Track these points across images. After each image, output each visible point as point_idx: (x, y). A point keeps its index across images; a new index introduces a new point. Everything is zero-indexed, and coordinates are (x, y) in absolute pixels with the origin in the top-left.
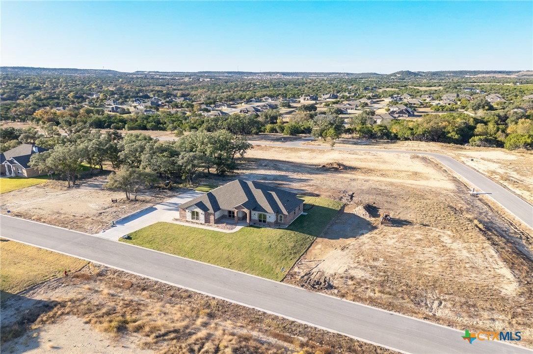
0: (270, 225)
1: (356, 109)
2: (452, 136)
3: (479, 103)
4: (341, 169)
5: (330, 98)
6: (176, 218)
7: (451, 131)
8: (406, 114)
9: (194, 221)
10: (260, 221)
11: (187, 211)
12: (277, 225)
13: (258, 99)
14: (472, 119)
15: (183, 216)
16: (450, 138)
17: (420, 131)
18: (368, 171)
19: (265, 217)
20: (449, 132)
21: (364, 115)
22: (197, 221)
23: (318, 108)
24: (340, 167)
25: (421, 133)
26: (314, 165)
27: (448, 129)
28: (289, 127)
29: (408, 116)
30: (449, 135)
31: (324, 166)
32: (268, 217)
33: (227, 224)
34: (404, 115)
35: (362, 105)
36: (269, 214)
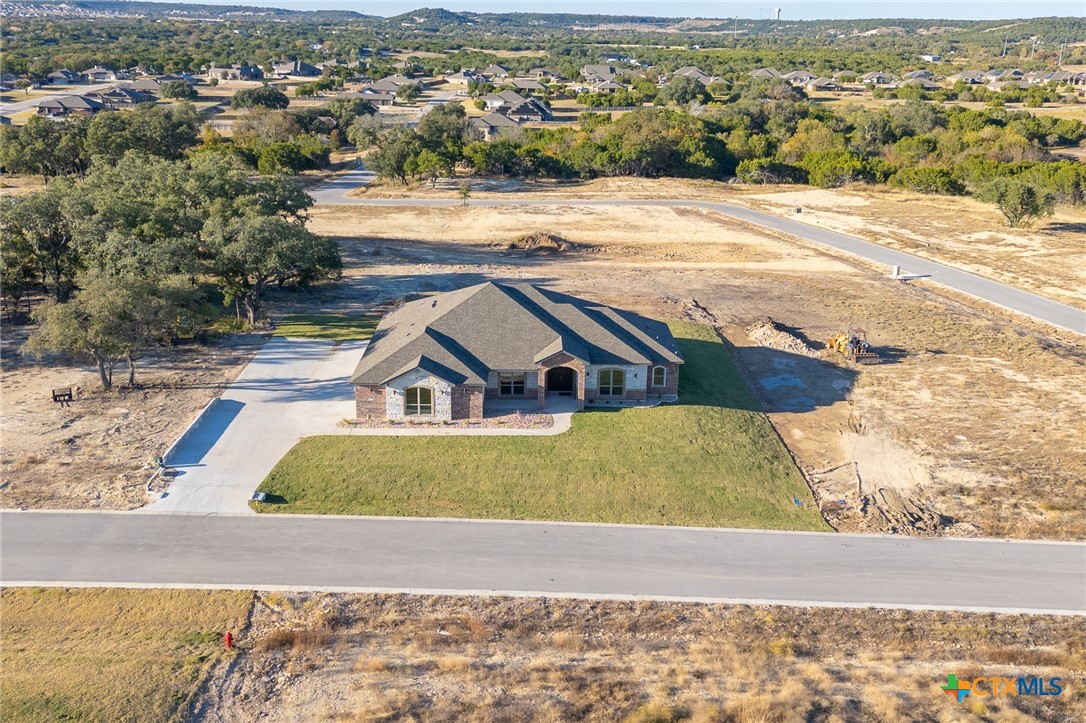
0: (636, 399)
1: (395, 104)
2: (698, 161)
3: (683, 87)
4: (564, 251)
5: (295, 73)
6: (349, 419)
7: (692, 149)
8: (536, 114)
9: (417, 418)
10: (604, 391)
11: (389, 390)
12: (653, 395)
13: (75, 75)
14: (700, 122)
15: (370, 410)
16: (694, 166)
17: (628, 151)
18: (632, 250)
19: (619, 377)
20: (689, 153)
21: (440, 118)
22: (425, 418)
23: (291, 101)
24: (560, 246)
25: (634, 157)
26: (483, 246)
27: (686, 144)
28: (276, 152)
29: (543, 120)
30: (692, 159)
31: (513, 246)
32: (629, 376)
33: (524, 412)
34: (531, 117)
35: (408, 92)
36: (633, 368)
